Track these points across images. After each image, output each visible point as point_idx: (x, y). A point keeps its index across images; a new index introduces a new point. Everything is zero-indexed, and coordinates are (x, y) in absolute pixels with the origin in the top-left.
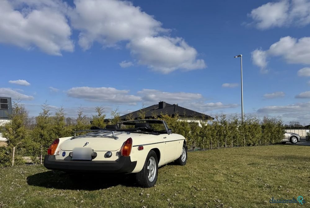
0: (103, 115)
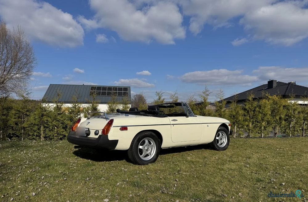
0: (162, 98)
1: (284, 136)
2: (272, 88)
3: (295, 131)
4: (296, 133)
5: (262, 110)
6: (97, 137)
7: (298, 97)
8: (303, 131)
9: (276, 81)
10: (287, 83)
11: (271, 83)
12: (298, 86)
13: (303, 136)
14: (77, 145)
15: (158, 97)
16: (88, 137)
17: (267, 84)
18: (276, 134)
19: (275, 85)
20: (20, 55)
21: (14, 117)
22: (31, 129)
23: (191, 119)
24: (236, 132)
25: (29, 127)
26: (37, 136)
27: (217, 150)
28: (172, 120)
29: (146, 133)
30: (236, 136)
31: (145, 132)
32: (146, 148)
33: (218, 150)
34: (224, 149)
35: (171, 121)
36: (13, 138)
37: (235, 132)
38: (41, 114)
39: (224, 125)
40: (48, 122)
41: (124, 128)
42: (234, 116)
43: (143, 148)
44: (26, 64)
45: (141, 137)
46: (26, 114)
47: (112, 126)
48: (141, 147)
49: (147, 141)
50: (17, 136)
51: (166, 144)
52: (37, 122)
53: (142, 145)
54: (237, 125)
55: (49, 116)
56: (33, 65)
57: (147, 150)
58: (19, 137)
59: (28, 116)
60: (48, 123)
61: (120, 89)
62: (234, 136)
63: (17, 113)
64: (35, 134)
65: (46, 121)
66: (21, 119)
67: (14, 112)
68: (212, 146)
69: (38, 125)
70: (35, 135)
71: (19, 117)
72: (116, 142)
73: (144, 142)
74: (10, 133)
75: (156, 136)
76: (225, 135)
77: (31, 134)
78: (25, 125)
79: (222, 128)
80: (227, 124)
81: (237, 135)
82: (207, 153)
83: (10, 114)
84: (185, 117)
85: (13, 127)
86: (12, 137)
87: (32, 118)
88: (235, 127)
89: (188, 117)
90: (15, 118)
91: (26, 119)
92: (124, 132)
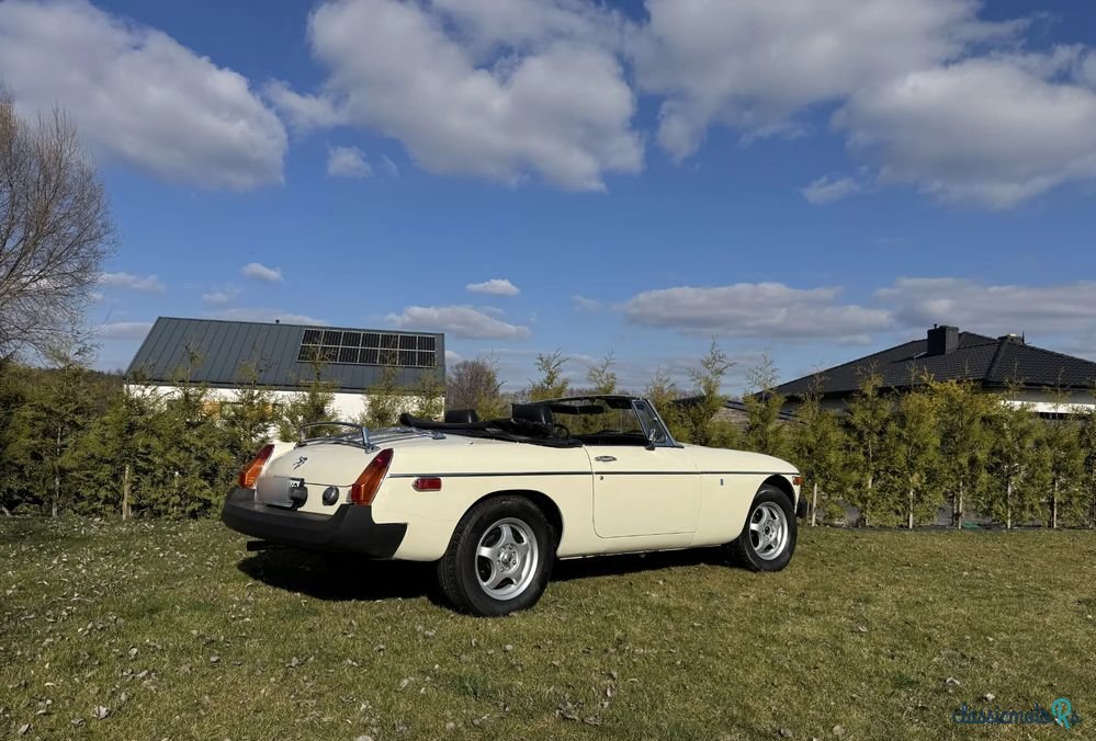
1: (987, 527)
2: (943, 353)
3: (1023, 508)
4: (1027, 514)
5: (911, 430)
6: (331, 510)
7: (1034, 389)
8: (1052, 509)
9: (957, 329)
10: (996, 338)
11: (938, 336)
12: (1033, 349)
13: (1050, 526)
14: (257, 539)
15: (544, 375)
16: (299, 509)
17: (926, 337)
18: (957, 516)
19: (951, 343)
20: (56, 211)
21: (28, 430)
22: (87, 476)
23: (662, 457)
24: (818, 507)
25: (81, 468)
26: (107, 501)
27: (751, 570)
28: (598, 459)
29: (508, 502)
30: (817, 522)
31: (501, 498)
32: (504, 556)
33: (755, 570)
34: (778, 565)
35: (593, 461)
36: (23, 507)
37: (814, 505)
38: (125, 424)
39: (776, 481)
40: (149, 453)
41: (429, 483)
42: (810, 451)
43: (493, 553)
44: (78, 242)
45: (487, 516)
46: (74, 425)
47: (388, 475)
48: (485, 552)
49: (506, 532)
50: (37, 501)
51: (573, 543)
52: (109, 453)
53: (488, 544)
54: (821, 480)
55: (154, 433)
56: (100, 247)
57: (507, 563)
58: (41, 503)
59: (79, 428)
60: (150, 457)
61: (408, 341)
62: (811, 519)
63: (39, 419)
64: (102, 493)
65: (141, 450)
66: (55, 438)
67: (29, 413)
68: (733, 555)
69: (112, 462)
70: (99, 499)
71: (46, 433)
72: (397, 531)
73: (497, 534)
74: (10, 490)
75: (540, 514)
76: (779, 515)
77: (86, 493)
78: (66, 461)
79: (771, 490)
80: (790, 479)
81: (821, 519)
82: (717, 578)
83: (15, 420)
84: (642, 449)
85: (22, 466)
86: (18, 502)
87: (92, 436)
88: (816, 487)
89: (652, 449)
90: (32, 436)
91: (70, 440)
92: (429, 496)
